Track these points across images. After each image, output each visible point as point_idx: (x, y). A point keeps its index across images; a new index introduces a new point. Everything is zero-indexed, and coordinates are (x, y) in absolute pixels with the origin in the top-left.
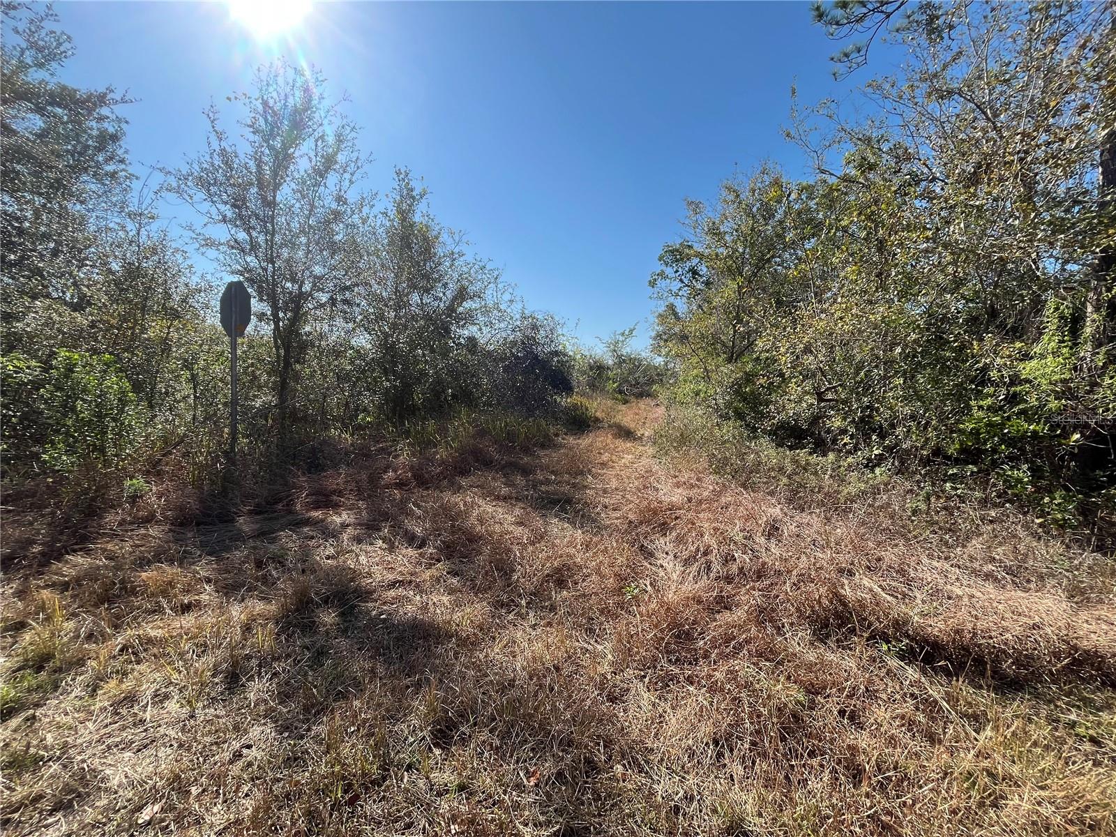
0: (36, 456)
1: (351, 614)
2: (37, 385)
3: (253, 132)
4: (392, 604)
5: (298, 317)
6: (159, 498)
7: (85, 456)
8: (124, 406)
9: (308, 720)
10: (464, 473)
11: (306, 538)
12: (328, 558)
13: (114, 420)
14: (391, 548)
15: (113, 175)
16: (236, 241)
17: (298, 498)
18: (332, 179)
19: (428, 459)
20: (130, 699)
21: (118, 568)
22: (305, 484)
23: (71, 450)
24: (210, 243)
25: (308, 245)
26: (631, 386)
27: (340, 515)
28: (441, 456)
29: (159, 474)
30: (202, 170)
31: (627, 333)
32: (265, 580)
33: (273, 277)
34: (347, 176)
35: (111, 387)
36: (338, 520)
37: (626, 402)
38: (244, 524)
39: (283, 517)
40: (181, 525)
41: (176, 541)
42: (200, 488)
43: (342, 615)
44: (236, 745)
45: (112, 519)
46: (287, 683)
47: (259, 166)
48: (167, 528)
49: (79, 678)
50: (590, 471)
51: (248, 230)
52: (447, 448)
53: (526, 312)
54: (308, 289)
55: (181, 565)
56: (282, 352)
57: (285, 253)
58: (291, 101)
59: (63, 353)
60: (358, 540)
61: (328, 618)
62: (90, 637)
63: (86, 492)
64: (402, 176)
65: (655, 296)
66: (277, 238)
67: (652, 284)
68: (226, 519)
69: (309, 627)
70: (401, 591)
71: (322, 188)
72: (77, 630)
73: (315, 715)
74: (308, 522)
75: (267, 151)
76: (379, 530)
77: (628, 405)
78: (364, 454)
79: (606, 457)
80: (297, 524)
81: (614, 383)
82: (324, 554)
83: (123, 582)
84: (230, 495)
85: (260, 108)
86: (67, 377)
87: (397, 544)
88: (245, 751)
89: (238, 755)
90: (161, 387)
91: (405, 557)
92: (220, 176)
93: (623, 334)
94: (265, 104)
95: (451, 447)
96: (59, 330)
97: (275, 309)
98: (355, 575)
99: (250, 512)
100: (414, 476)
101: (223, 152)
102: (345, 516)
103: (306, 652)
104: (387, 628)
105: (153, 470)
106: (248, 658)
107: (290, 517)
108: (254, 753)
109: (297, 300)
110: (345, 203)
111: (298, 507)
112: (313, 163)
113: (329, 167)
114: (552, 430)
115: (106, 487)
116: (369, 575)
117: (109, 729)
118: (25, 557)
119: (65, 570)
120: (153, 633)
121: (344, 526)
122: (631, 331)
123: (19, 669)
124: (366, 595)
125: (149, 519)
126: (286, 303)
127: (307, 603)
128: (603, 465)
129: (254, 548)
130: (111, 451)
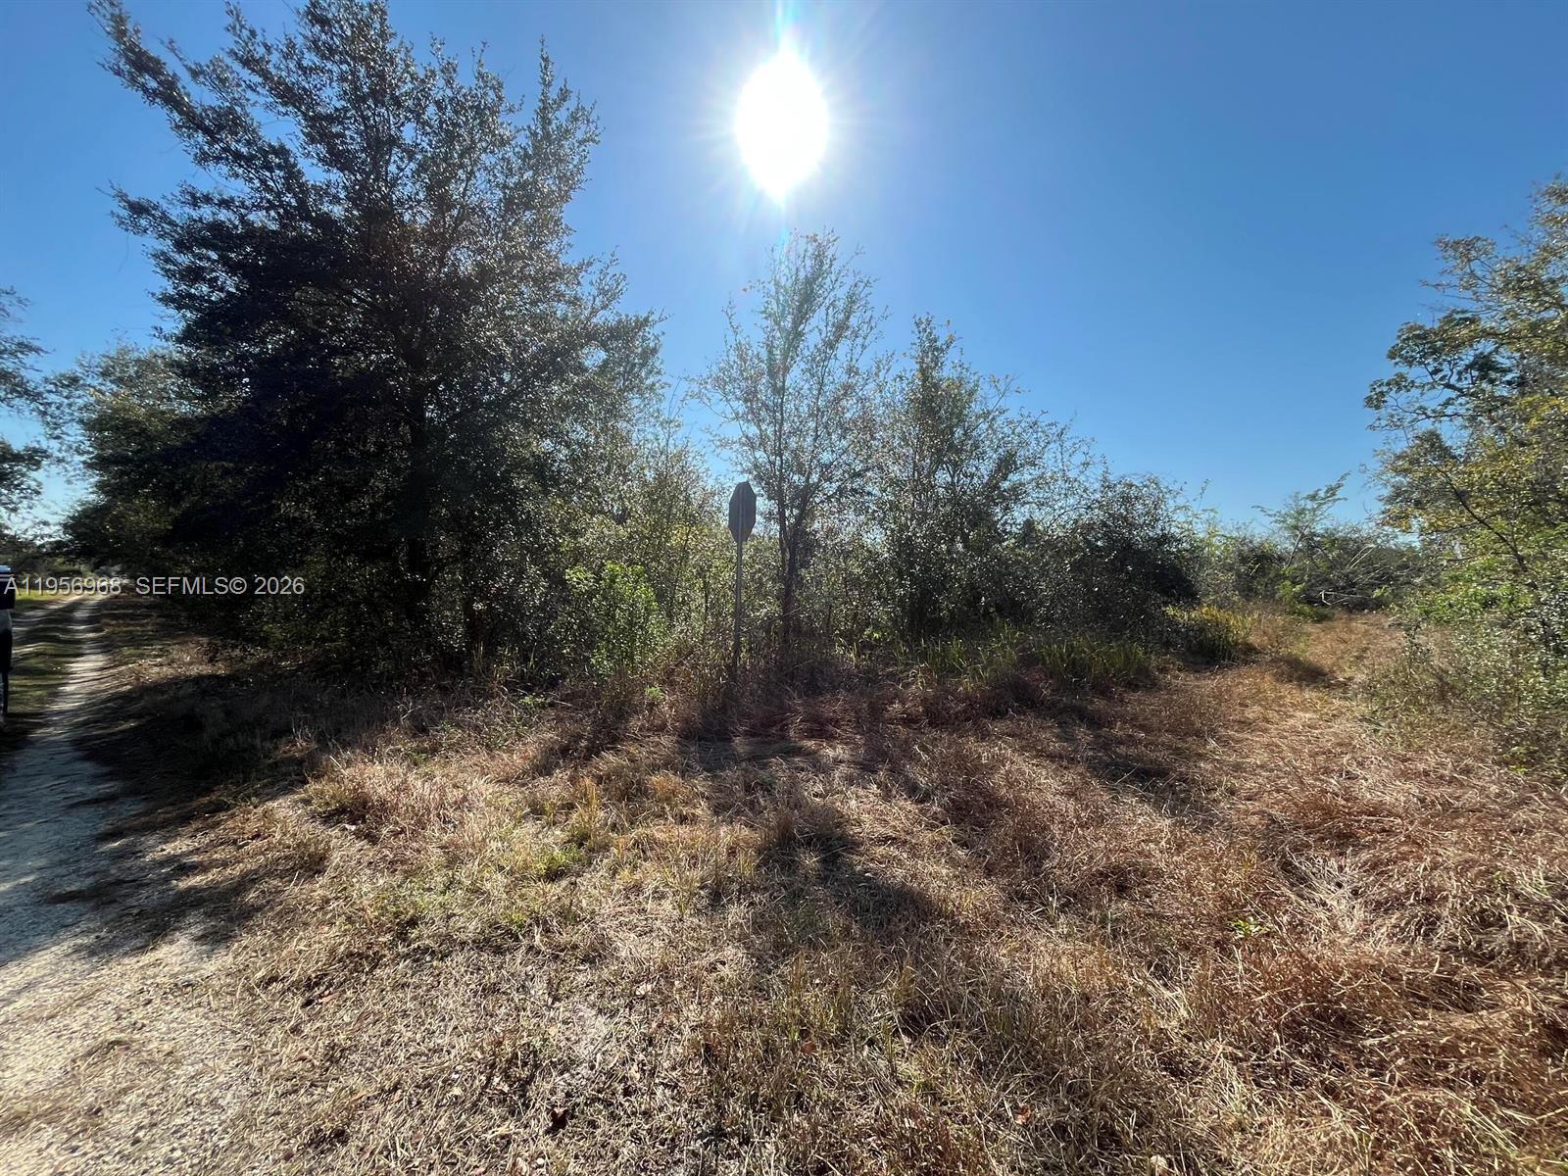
0: (587, 659)
1: (834, 863)
2: (591, 594)
3: (766, 318)
4: (881, 863)
5: (805, 514)
6: (671, 708)
7: (619, 662)
8: (649, 615)
9: (777, 958)
10: (998, 714)
11: (796, 768)
12: (816, 796)
13: (641, 628)
14: (887, 796)
15: (651, 388)
16: (747, 437)
17: (792, 723)
18: (843, 347)
19: (947, 691)
20: (637, 888)
21: (637, 770)
22: (800, 709)
23: (610, 657)
24: (725, 444)
25: (816, 430)
26: (1336, 589)
27: (834, 749)
28: (966, 689)
29: (672, 683)
30: (721, 369)
31: (1322, 494)
32: (752, 805)
33: (780, 471)
34: (860, 341)
35: (640, 597)
36: (830, 752)
37: (1321, 619)
38: (740, 744)
39: (775, 742)
40: (687, 738)
41: (681, 753)
42: (703, 702)
43: (824, 861)
44: (712, 957)
45: (635, 723)
46: (762, 916)
47: (770, 352)
48: (675, 738)
49: (605, 861)
50: (1213, 732)
51: (759, 422)
52: (974, 678)
53: (1111, 477)
54: (816, 480)
55: (683, 777)
56: (788, 555)
57: (793, 443)
58: (802, 275)
59: (609, 565)
60: (850, 780)
61: (810, 861)
62: (614, 827)
63: (617, 696)
64: (923, 326)
65: (1383, 423)
66: (786, 427)
67: (1375, 401)
68: (725, 737)
69: (790, 866)
70: (893, 851)
71: (832, 361)
72: (606, 820)
73: (784, 955)
74: (799, 751)
75: (778, 335)
76: (875, 772)
77: (1325, 624)
78: (870, 678)
79: (1253, 712)
80: (788, 752)
81: (1294, 584)
82: (813, 789)
83: (638, 783)
84: (730, 712)
85: (773, 289)
86: (610, 587)
87: (894, 792)
88: (719, 966)
89: (712, 969)
90: (679, 596)
91: (903, 810)
92: (735, 373)
93: (1313, 498)
94: (777, 284)
95: (981, 677)
96: (608, 543)
97: (782, 506)
98: (842, 821)
99: (746, 734)
100: (927, 712)
101: (738, 347)
102: (839, 750)
103: (783, 890)
104: (870, 888)
105: (668, 680)
106: (731, 880)
107: (783, 744)
108: (725, 971)
109: (805, 495)
110: (857, 373)
111: (792, 734)
112: (823, 336)
113: (840, 336)
114: (1154, 661)
115: (633, 693)
116: (859, 823)
117: (621, 909)
118: (576, 750)
119: (601, 765)
120: (658, 835)
121: (838, 762)
122: (1332, 491)
123: (569, 841)
124: (852, 845)
125: (661, 729)
126: (792, 500)
127: (790, 839)
128: (1245, 724)
129: (746, 771)
130: (637, 658)
